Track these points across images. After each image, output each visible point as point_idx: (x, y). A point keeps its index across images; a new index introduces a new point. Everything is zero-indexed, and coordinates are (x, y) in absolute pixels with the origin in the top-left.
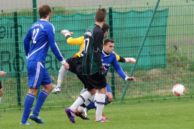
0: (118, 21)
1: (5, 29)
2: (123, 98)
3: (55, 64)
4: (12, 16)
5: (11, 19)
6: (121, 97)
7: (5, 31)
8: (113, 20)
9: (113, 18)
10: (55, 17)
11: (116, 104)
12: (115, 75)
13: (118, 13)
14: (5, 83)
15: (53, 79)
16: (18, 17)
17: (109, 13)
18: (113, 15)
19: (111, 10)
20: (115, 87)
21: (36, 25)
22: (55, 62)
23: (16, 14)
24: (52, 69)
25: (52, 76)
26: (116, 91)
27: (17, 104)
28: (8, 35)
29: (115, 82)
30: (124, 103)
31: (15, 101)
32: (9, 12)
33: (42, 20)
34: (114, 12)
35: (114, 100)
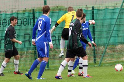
0: (98, 15)
1: (27, 20)
2: (101, 62)
3: (58, 42)
4: (32, 12)
6: (99, 62)
7: (27, 21)
8: (95, 14)
9: (94, 13)
10: (58, 12)
11: (96, 66)
12: (96, 49)
13: (97, 10)
14: (27, 53)
15: (57, 51)
16: (35, 12)
17: (92, 10)
18: (95, 11)
19: (93, 8)
20: (96, 56)
21: (40, 19)
22: (58, 40)
23: (33, 10)
24: (56, 45)
25: (56, 49)
26: (96, 58)
28: (29, 23)
29: (96, 53)
30: (102, 66)
32: (29, 9)
33: (44, 15)
34: (95, 9)
35: (95, 64)
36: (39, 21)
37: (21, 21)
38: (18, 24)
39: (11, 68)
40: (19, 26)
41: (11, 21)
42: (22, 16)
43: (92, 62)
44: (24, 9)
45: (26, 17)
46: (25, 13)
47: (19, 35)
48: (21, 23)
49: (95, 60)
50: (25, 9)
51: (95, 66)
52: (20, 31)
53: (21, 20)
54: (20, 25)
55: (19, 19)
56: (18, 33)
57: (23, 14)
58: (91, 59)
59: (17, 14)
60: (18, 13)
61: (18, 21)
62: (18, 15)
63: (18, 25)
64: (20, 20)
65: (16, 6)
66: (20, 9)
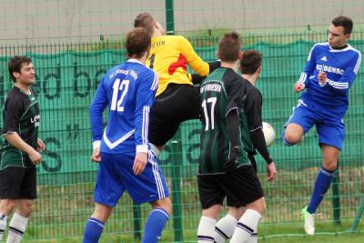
2: (357, 222)
4: (123, 50)
5: (121, 54)
6: (352, 221)
11: (343, 235)
12: (340, 175)
20: (341, 199)
26: (341, 207)
27: (132, 236)
29: (341, 189)
30: (360, 234)
31: (128, 230)
32: (116, 39)
33: (132, 60)
35: (338, 228)
37: (89, 81)
38: (76, 89)
40: (82, 96)
41: (14, 74)
42: (92, 61)
43: (327, 221)
44: (98, 40)
45: (103, 67)
46: (100, 54)
47: (80, 127)
48: (89, 88)
49: (337, 214)
50: (102, 39)
51: (336, 235)
52: (85, 113)
53: (87, 75)
54: (83, 92)
55: (80, 74)
56: (76, 123)
57: (96, 55)
58: (325, 210)
59: (76, 55)
60: (78, 51)
61: (79, 79)
62: (78, 58)
63: (77, 95)
64: (83, 77)
65: (70, 30)
66: (85, 40)
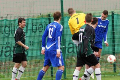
0: (118, 21)
1: (42, 25)
3: (75, 49)
4: (47, 18)
5: (46, 19)
7: (42, 27)
8: (114, 20)
9: (114, 18)
11: (117, 76)
12: (116, 57)
13: (118, 15)
14: (43, 62)
15: (75, 59)
16: (51, 18)
17: (112, 15)
18: (114, 17)
19: (113, 13)
21: (51, 25)
23: (49, 16)
24: (74, 52)
25: (73, 57)
26: (116, 67)
27: (50, 76)
28: (44, 29)
31: (49, 74)
32: (45, 14)
33: (55, 22)
34: (115, 14)
35: (115, 73)
36: (50, 28)
37: (37, 27)
38: (33, 30)
39: (25, 77)
40: (34, 32)
42: (37, 21)
43: (112, 71)
44: (40, 15)
45: (41, 23)
46: (40, 19)
47: (34, 42)
48: (37, 30)
49: (115, 69)
50: (41, 14)
51: (115, 76)
52: (35, 38)
53: (36, 26)
54: (35, 31)
55: (34, 25)
56: (33, 41)
57: (39, 19)
58: (111, 68)
59: (32, 19)
60: (33, 18)
61: (33, 27)
62: (33, 20)
63: (33, 32)
64: (35, 26)
65: (31, 12)
66: (35, 15)
